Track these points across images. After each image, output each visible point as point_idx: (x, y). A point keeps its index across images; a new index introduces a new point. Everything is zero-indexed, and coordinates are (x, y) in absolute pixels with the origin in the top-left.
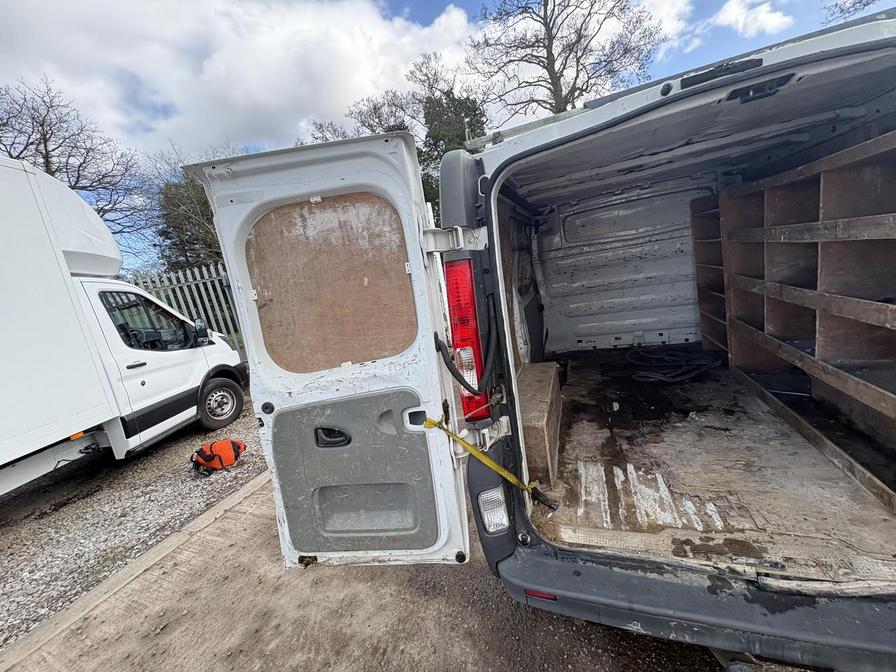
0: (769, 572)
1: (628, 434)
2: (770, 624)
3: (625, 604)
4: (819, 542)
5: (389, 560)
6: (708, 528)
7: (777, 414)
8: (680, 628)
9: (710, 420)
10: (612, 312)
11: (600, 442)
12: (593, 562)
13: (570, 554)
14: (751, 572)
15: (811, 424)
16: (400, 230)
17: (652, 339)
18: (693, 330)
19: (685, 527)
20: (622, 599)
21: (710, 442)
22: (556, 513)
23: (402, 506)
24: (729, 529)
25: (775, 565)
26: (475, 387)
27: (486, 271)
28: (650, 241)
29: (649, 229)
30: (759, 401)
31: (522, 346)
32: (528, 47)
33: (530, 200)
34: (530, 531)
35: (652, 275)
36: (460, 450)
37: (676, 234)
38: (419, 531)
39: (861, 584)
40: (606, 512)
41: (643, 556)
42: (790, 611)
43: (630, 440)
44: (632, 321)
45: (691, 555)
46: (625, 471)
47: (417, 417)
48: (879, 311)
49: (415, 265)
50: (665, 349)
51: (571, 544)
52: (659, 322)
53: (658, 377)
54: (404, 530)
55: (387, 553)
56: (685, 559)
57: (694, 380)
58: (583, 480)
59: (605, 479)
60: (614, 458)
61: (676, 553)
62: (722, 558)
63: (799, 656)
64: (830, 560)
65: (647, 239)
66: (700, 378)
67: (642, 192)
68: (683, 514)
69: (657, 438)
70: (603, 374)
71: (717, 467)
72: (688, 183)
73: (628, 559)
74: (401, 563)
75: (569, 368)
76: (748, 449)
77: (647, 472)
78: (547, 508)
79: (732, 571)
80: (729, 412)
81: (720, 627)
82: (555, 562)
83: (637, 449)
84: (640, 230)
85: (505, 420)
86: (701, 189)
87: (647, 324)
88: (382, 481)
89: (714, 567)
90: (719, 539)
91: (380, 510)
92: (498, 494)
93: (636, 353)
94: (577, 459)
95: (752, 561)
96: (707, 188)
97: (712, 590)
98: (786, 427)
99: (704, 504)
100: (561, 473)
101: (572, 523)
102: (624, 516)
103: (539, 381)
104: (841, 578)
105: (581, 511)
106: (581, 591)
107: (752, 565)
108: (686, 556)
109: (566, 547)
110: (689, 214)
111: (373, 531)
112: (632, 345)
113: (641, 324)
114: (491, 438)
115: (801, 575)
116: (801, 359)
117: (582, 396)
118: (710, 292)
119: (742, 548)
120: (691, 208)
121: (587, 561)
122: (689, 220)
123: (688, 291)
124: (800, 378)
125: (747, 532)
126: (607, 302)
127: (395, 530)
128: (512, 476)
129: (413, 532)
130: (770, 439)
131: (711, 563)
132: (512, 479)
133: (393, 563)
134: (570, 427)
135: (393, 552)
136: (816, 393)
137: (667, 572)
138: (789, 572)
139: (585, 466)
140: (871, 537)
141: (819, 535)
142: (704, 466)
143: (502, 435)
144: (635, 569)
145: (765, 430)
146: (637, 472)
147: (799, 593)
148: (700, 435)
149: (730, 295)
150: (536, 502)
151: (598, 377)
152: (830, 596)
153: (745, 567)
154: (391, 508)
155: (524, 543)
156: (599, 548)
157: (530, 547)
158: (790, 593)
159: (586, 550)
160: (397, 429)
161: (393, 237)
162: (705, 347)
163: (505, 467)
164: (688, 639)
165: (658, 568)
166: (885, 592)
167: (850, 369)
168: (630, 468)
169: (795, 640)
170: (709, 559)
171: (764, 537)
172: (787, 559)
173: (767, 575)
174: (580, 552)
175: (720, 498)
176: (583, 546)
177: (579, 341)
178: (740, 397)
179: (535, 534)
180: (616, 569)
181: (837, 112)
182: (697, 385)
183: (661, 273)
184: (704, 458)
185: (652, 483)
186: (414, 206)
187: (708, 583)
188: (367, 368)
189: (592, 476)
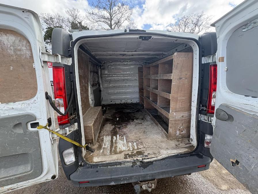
0: (145, 158)
1: (119, 126)
2: (144, 172)
3: (110, 177)
4: (155, 148)
5: (18, 187)
6: (134, 149)
7: (152, 119)
8: (124, 180)
9: (139, 121)
10: (120, 94)
11: (111, 129)
12: (102, 166)
13: (96, 165)
14: (141, 159)
15: (157, 121)
16: (31, 50)
17: (129, 101)
18: (138, 99)
19: (128, 150)
20: (109, 176)
21: (138, 127)
22: (94, 153)
23: (25, 163)
24: (138, 149)
25: (146, 156)
26: (63, 113)
27: (71, 73)
28: (129, 76)
29: (129, 72)
30: (149, 116)
31: (91, 101)
32: (105, 19)
33: (97, 57)
34: (83, 161)
35: (129, 85)
36: (55, 136)
37: (135, 75)
38: (33, 171)
39: (161, 156)
40: (109, 150)
41: (116, 161)
42: (148, 167)
43: (119, 128)
44: (125, 96)
45: (128, 158)
46: (116, 137)
47: (35, 125)
48: (166, 95)
49: (37, 65)
50: (132, 104)
51: (96, 162)
52: (131, 97)
53: (129, 111)
54: (26, 172)
55: (15, 185)
56: (127, 159)
57: (137, 112)
58: (104, 141)
59: (110, 140)
60: (114, 133)
61: (125, 158)
62: (135, 157)
63: (149, 178)
64: (156, 152)
65: (128, 75)
66: (138, 111)
67: (128, 63)
68: (128, 147)
69: (126, 127)
70: (116, 111)
71: (138, 133)
72: (138, 63)
73: (112, 163)
74: (25, 187)
75: (107, 109)
76: (145, 128)
77: (122, 137)
78: (91, 152)
79: (137, 160)
80: (142, 119)
81: (133, 176)
82: (91, 169)
83: (121, 130)
84: (127, 73)
85: (76, 124)
86: (140, 65)
87: (128, 97)
88: (14, 154)
89: (133, 160)
90: (135, 152)
91: (13, 166)
92: (71, 150)
93: (125, 105)
94: (104, 135)
95: (141, 156)
96: (142, 65)
97: (132, 166)
98: (152, 122)
99: (133, 143)
100: (98, 140)
101: (98, 156)
102: (113, 150)
103: (94, 112)
104: (158, 156)
105: (101, 151)
106: (97, 177)
107: (141, 157)
108: (127, 158)
109: (94, 164)
110: (138, 70)
111: (8, 177)
112: (124, 103)
113: (127, 97)
114: (69, 131)
115: (151, 157)
116: (155, 106)
117: (109, 116)
118: (141, 90)
119: (140, 153)
120: (138, 69)
121: (101, 166)
122: (138, 72)
123: (137, 90)
124: (156, 111)
125: (142, 149)
126: (118, 91)
127: (20, 174)
128: (77, 143)
129: (30, 173)
130: (149, 125)
131: (133, 159)
132: (77, 144)
133: (20, 188)
134: (104, 126)
135: (18, 184)
136: (159, 114)
137: (122, 164)
138: (149, 157)
139: (106, 137)
140: (164, 145)
141: (155, 147)
142: (135, 133)
143: (75, 129)
144: (114, 165)
145: (149, 123)
146: (119, 137)
147: (150, 162)
148: (136, 125)
149: (144, 91)
150: (88, 151)
151: (114, 111)
152: (156, 161)
153: (140, 158)
154: (19, 165)
155: (81, 165)
156: (104, 161)
157: (83, 167)
158: (148, 162)
159: (100, 163)
160: (23, 130)
161: (27, 52)
162: (140, 103)
163: (75, 140)
164: (126, 182)
165: (120, 163)
166: (165, 157)
167: (163, 108)
168: (118, 136)
169: (148, 174)
170: (132, 158)
171: (144, 149)
172: (148, 154)
173: (144, 159)
174: (99, 164)
175: (137, 141)
176: (100, 162)
177: (111, 101)
178: (145, 115)
179: (85, 162)
180: (109, 167)
181: (163, 52)
182: (137, 113)
183: (132, 84)
184: (136, 131)
185: (122, 139)
186: (37, 42)
187: (132, 164)
188: (9, 105)
189: (107, 139)
